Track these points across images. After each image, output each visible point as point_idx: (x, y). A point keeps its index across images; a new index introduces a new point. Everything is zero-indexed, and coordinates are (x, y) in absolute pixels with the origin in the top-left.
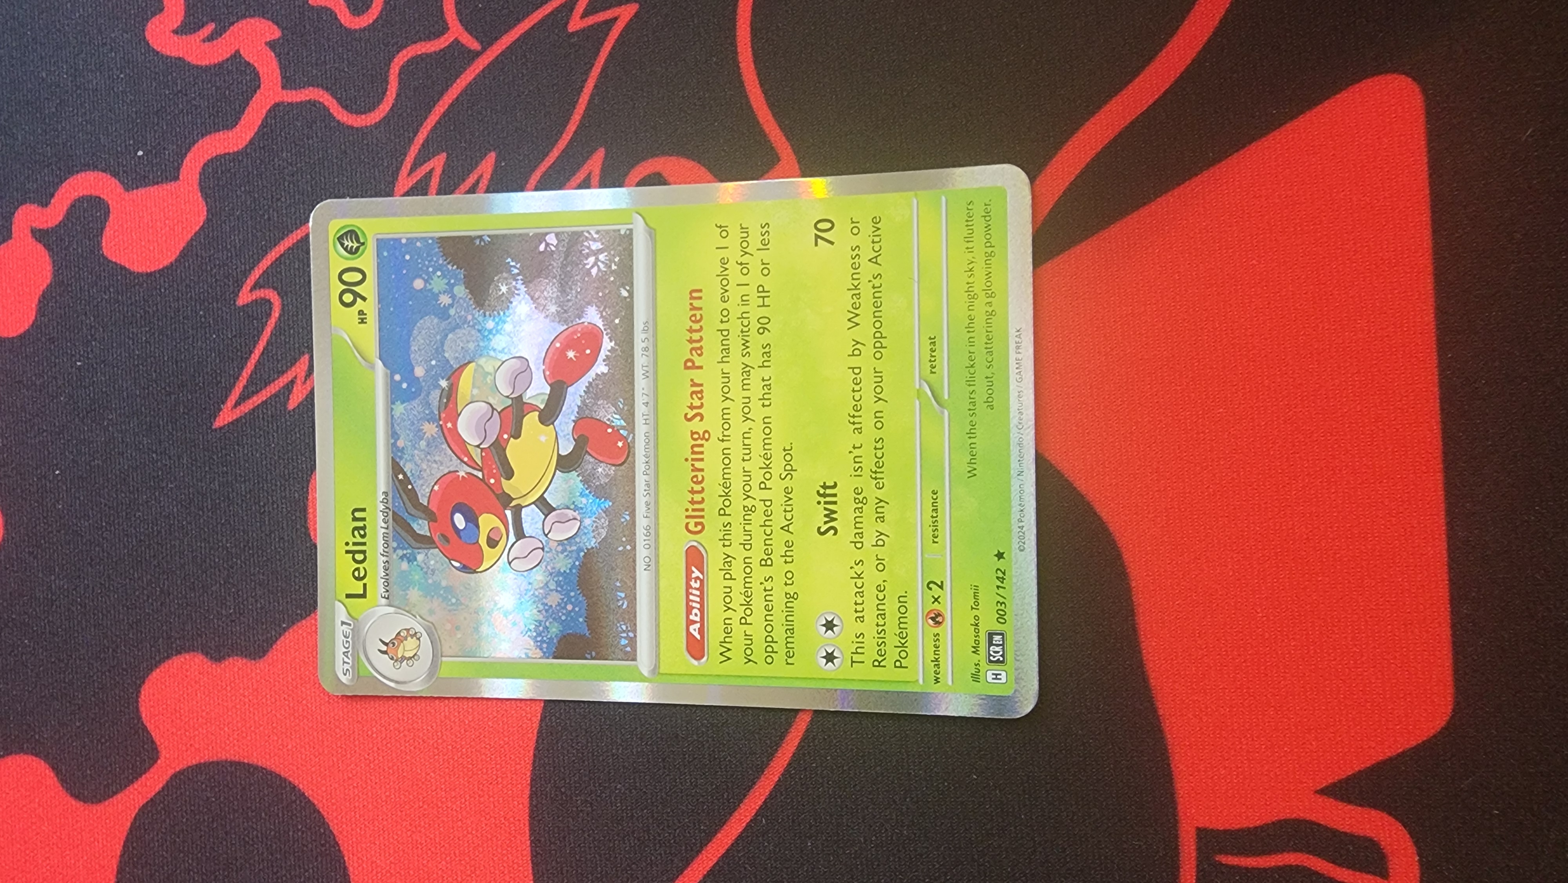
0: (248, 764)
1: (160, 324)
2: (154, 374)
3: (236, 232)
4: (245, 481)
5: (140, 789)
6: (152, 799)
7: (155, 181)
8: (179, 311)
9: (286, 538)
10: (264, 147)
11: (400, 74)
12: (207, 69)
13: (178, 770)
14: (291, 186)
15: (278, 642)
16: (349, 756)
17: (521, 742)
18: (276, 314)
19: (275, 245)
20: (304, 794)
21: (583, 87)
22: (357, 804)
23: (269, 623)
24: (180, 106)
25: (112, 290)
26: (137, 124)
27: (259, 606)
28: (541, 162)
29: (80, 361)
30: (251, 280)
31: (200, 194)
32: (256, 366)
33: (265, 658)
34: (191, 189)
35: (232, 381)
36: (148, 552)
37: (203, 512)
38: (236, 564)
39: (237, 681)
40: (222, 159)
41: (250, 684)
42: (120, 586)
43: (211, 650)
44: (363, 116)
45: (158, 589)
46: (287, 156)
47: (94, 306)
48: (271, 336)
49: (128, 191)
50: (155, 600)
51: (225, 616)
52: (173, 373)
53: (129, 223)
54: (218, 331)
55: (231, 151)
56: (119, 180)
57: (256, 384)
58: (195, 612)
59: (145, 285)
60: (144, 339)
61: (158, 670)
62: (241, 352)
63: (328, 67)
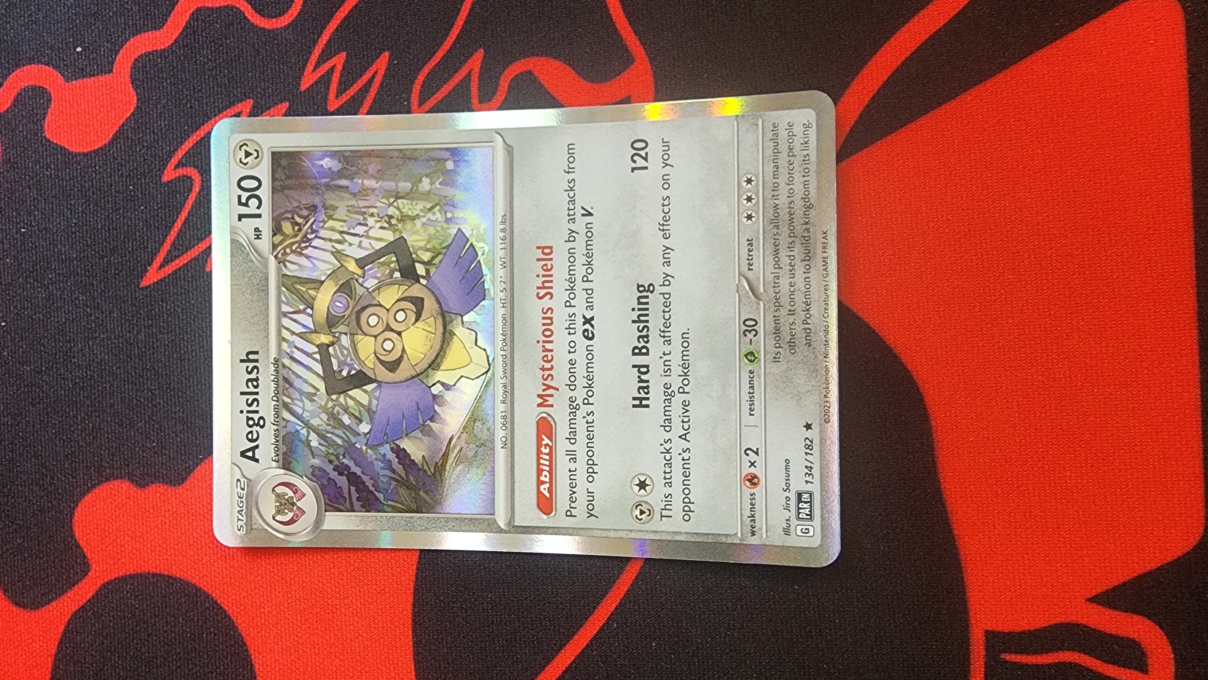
0: (168, 576)
1: (95, 196)
2: (89, 240)
3: (163, 118)
4: (168, 332)
5: (73, 598)
6: (83, 606)
7: (92, 73)
8: (111, 186)
9: (203, 382)
10: (187, 45)
13: (106, 581)
14: (211, 80)
15: (196, 471)
17: (405, 557)
18: (197, 189)
20: (216, 602)
22: (262, 610)
23: (187, 455)
24: (115, 9)
25: (52, 167)
26: (76, 24)
27: (178, 439)
28: (428, 61)
29: (24, 228)
30: (174, 161)
31: (131, 85)
32: (178, 234)
33: (184, 485)
34: (123, 80)
35: (157, 246)
36: (82, 393)
37: (131, 359)
38: (159, 404)
39: (159, 505)
40: (151, 56)
41: (170, 507)
42: (57, 422)
43: (137, 477)
44: (274, 20)
45: (91, 425)
46: (207, 53)
47: (37, 181)
48: (192, 208)
49: (68, 82)
50: (88, 434)
51: (149, 448)
52: (106, 239)
53: (69, 110)
54: (146, 203)
55: (159, 49)
56: (60, 73)
57: (179, 250)
58: (123, 445)
59: (82, 164)
60: (80, 209)
61: (90, 495)
62: (166, 221)
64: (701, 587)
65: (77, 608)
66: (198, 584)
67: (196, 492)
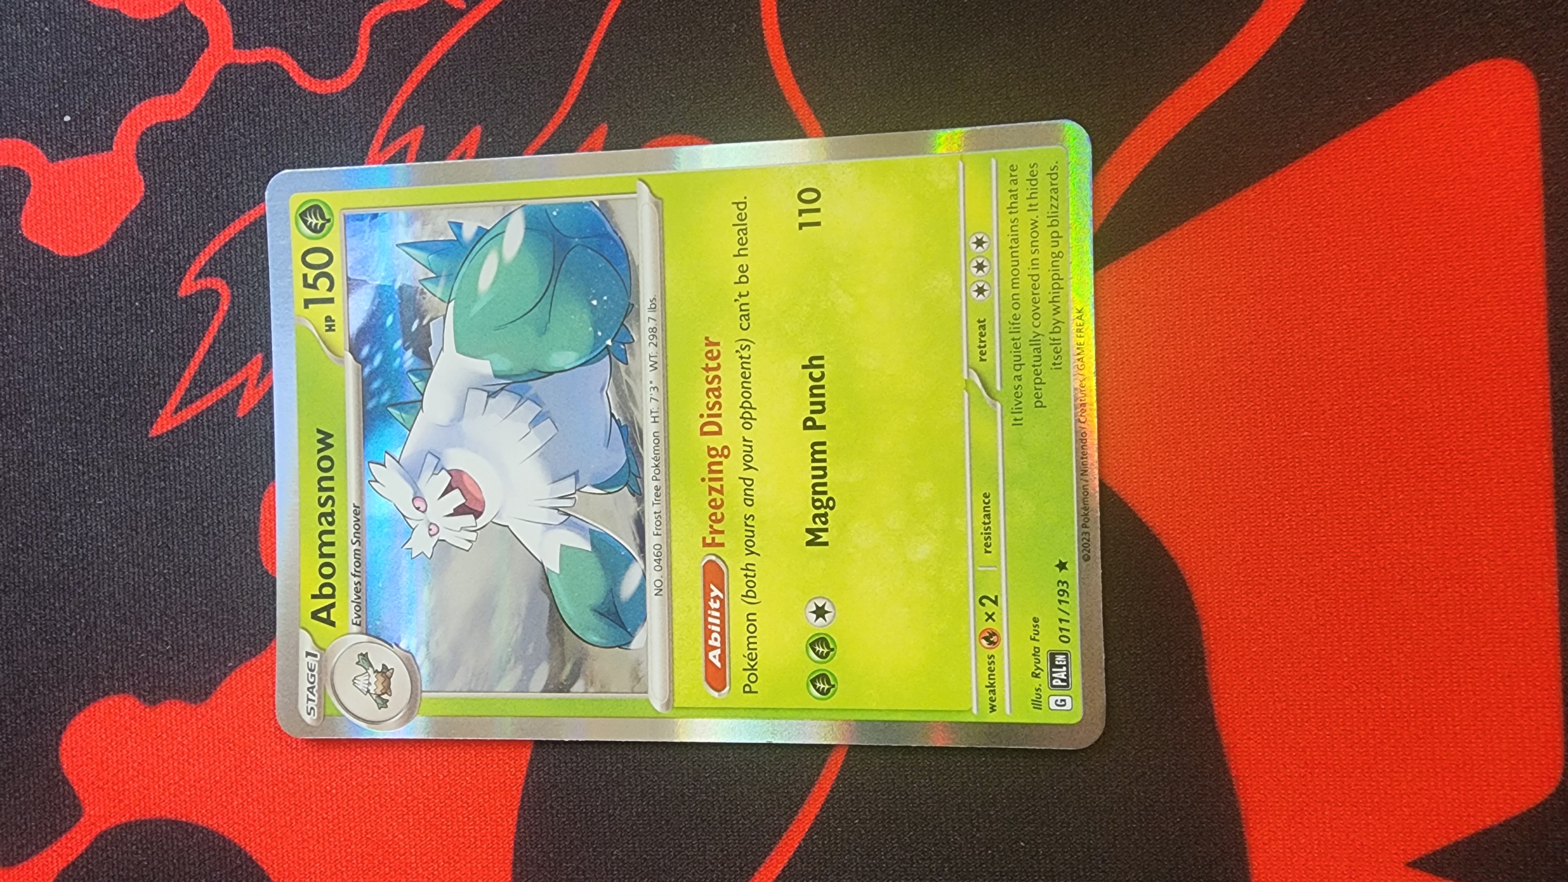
0: (187, 824)
1: (89, 315)
2: (81, 374)
3: (179, 212)
4: (186, 498)
5: (59, 850)
6: (73, 863)
7: (85, 150)
8: (110, 302)
9: (234, 565)
10: (212, 115)
11: (371, 34)
12: (146, 24)
13: (104, 828)
14: (244, 161)
15: (223, 684)
16: (304, 814)
17: (504, 801)
18: (225, 306)
19: (224, 228)
20: (251, 858)
21: (583, 53)
22: (312, 870)
23: (212, 661)
24: (115, 65)
25: (32, 275)
26: (64, 84)
27: (201, 641)
28: (534, 138)
30: (195, 268)
31: (136, 167)
32: (200, 366)
33: (208, 701)
34: (126, 160)
35: (172, 382)
36: (71, 578)
37: (137, 533)
38: (175, 593)
39: (175, 728)
40: (163, 128)
41: (189, 731)
42: (38, 617)
43: (145, 691)
44: (328, 82)
45: (83, 621)
46: (239, 125)
47: (11, 295)
48: (219, 332)
49: (53, 162)
50: (80, 633)
51: (162, 652)
52: (103, 372)
53: (53, 199)
54: (157, 326)
55: (174, 119)
56: (42, 149)
57: (201, 387)
58: (127, 648)
59: (71, 271)
60: (69, 332)
61: (82, 714)
62: (183, 350)
63: (288, 24)
64: (896, 842)
65: (65, 865)
66: (226, 834)
67: (225, 711)
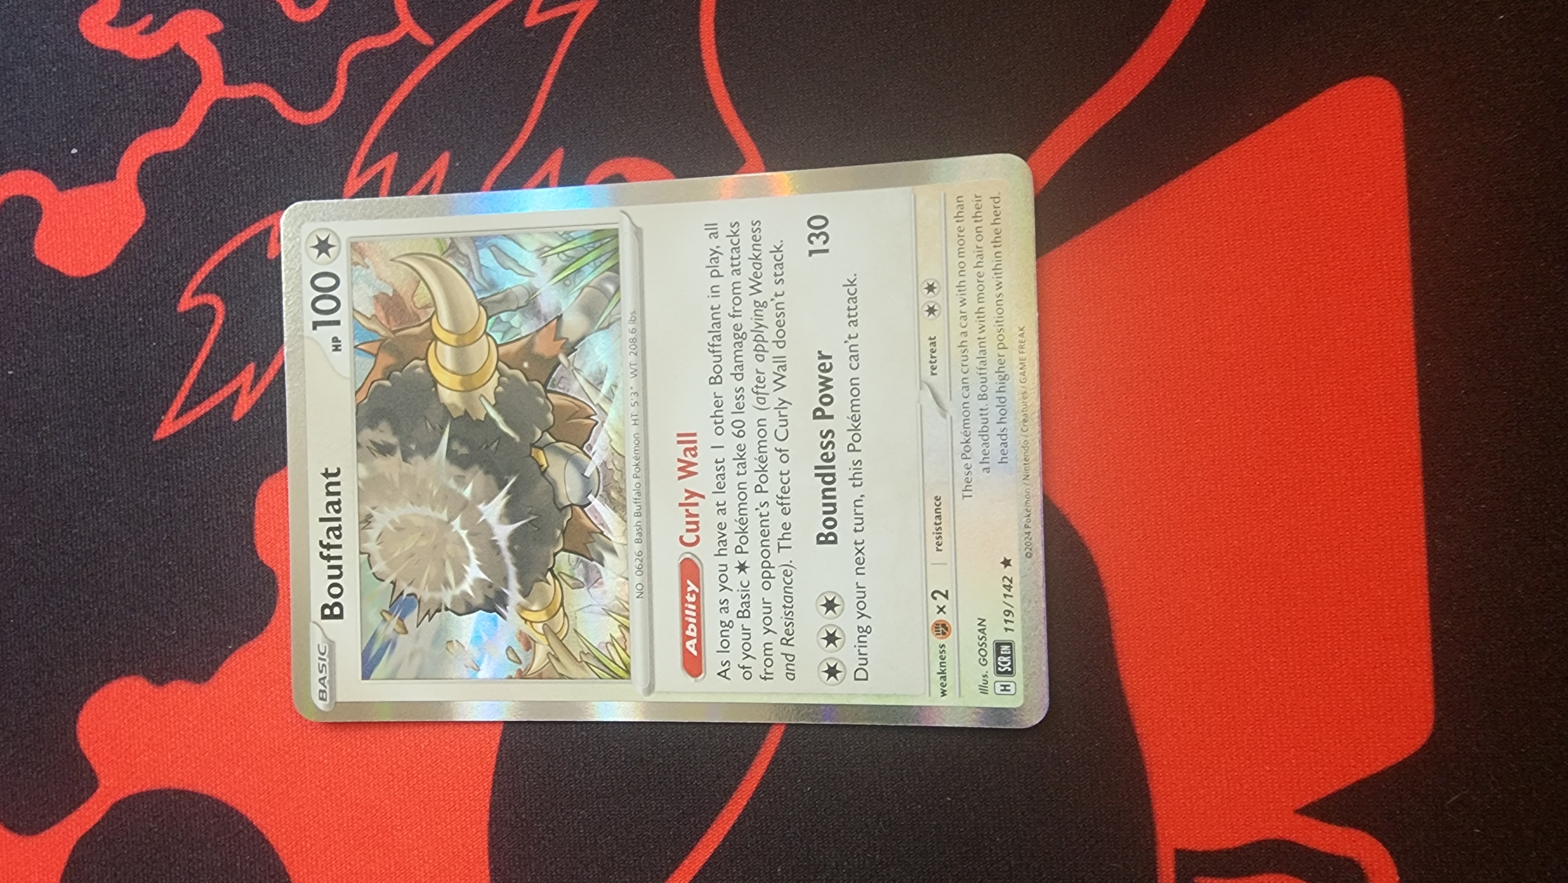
0: (193, 793)
1: (97, 331)
2: (90, 384)
3: (177, 235)
4: (188, 496)
5: (78, 820)
6: (90, 830)
7: (91, 180)
8: (116, 318)
9: (232, 556)
10: (205, 146)
11: (348, 70)
12: (145, 63)
13: (118, 799)
14: (235, 186)
15: (224, 665)
16: (299, 783)
17: (479, 767)
18: (219, 320)
19: (218, 249)
20: (252, 823)
21: (540, 85)
22: (308, 833)
23: (214, 645)
24: (117, 101)
25: (45, 295)
26: (71, 120)
27: (203, 626)
29: (11, 370)
30: (193, 285)
31: (138, 195)
32: (198, 375)
33: (210, 681)
34: (128, 189)
35: (173, 391)
36: (85, 570)
37: (144, 528)
38: (179, 582)
39: (181, 706)
40: (162, 158)
41: (194, 709)
42: (55, 607)
43: (153, 673)
44: (310, 114)
45: (96, 609)
46: (230, 154)
47: (26, 312)
48: (214, 344)
49: (62, 191)
50: (93, 621)
51: (168, 637)
52: (111, 382)
53: (63, 224)
54: (159, 338)
55: (171, 150)
56: (52, 180)
57: (199, 394)
58: (136, 633)
59: (80, 290)
60: (79, 346)
61: (97, 695)
62: (183, 360)
63: (273, 61)
64: (835, 799)
65: (84, 832)
66: (229, 802)
67: (225, 690)
